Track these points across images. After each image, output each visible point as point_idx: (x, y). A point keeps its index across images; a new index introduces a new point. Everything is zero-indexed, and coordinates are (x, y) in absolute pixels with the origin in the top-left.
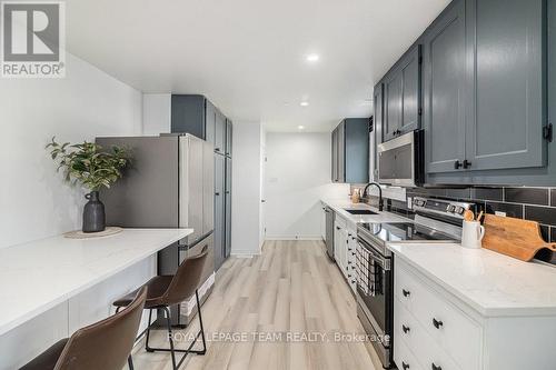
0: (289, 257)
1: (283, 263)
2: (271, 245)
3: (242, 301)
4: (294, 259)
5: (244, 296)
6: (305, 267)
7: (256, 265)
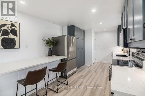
0: (100, 67)
1: (97, 69)
2: (97, 63)
3: (82, 76)
4: (101, 68)
5: (83, 75)
6: (103, 71)
7: (90, 68)
